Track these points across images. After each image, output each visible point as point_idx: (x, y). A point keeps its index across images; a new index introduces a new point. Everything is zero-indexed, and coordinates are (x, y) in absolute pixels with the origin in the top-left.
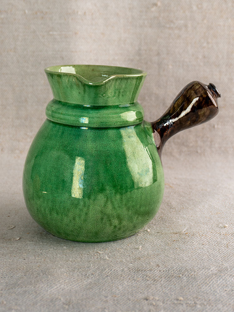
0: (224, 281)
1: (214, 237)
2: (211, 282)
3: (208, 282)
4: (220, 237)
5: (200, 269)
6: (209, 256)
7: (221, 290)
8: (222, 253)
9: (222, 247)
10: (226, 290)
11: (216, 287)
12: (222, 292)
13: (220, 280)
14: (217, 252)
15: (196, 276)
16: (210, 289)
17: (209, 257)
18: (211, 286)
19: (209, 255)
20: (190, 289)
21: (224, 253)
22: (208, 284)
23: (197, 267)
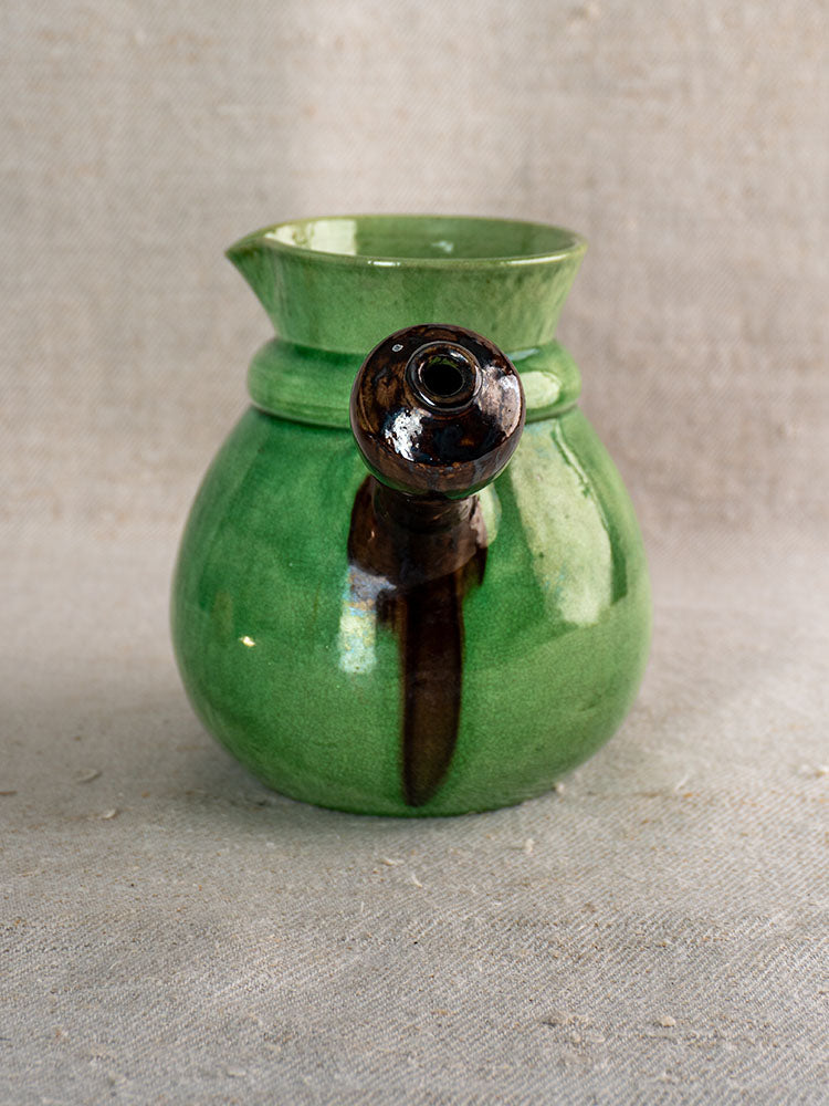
0: (815, 961)
1: (781, 809)
2: (773, 965)
3: (762, 965)
4: (802, 809)
5: (733, 919)
6: (766, 876)
7: (805, 993)
8: (808, 864)
9: (808, 845)
10: (822, 993)
11: (790, 983)
12: (809, 1000)
13: (801, 957)
14: (791, 862)
15: (719, 942)
16: (769, 987)
17: (764, 880)
18: (772, 979)
19: (767, 872)
20: (701, 989)
21: (815, 866)
22: (761, 972)
23: (723, 911)
